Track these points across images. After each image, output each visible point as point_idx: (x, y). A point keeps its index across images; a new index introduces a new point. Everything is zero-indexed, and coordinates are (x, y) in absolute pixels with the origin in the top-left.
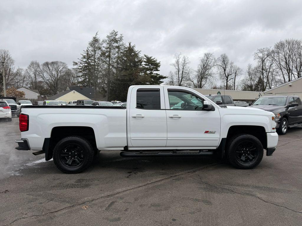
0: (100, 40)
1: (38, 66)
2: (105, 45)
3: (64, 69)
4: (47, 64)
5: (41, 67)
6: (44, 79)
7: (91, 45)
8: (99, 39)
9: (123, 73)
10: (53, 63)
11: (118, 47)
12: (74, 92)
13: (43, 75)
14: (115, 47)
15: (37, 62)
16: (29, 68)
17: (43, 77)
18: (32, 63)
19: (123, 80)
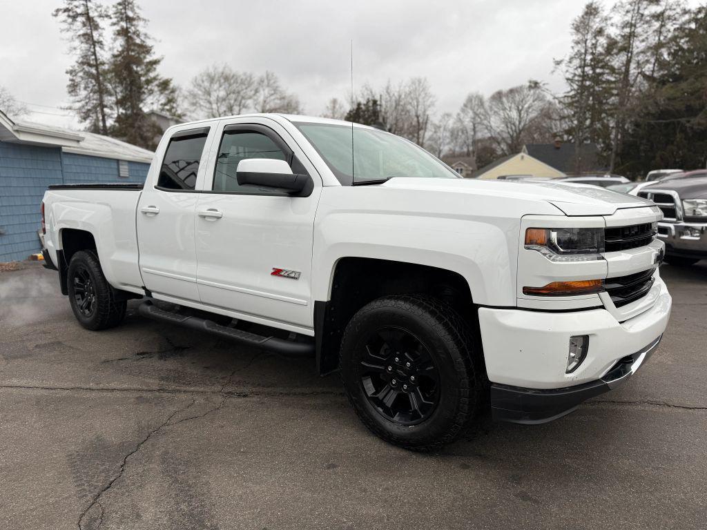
0: (605, 8)
1: (481, 103)
2: (618, 18)
3: (538, 104)
4: (498, 96)
5: (487, 105)
6: (490, 131)
7: (576, 29)
8: (601, 6)
9: (668, 91)
10: (511, 91)
11: (658, 17)
12: (522, 157)
13: (489, 122)
14: (648, 18)
15: (480, 93)
16: (463, 110)
17: (489, 128)
18: (470, 100)
19: (663, 114)
